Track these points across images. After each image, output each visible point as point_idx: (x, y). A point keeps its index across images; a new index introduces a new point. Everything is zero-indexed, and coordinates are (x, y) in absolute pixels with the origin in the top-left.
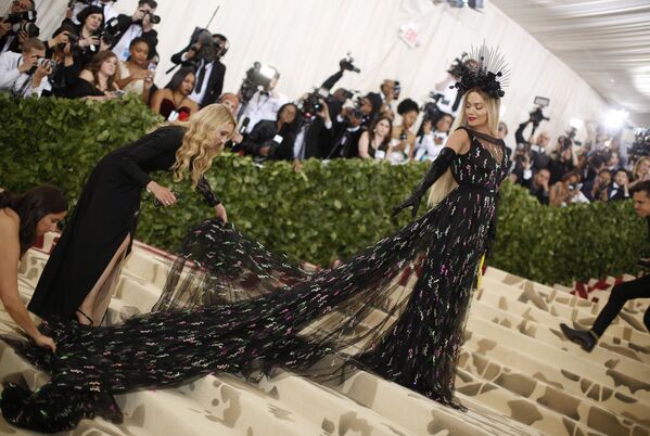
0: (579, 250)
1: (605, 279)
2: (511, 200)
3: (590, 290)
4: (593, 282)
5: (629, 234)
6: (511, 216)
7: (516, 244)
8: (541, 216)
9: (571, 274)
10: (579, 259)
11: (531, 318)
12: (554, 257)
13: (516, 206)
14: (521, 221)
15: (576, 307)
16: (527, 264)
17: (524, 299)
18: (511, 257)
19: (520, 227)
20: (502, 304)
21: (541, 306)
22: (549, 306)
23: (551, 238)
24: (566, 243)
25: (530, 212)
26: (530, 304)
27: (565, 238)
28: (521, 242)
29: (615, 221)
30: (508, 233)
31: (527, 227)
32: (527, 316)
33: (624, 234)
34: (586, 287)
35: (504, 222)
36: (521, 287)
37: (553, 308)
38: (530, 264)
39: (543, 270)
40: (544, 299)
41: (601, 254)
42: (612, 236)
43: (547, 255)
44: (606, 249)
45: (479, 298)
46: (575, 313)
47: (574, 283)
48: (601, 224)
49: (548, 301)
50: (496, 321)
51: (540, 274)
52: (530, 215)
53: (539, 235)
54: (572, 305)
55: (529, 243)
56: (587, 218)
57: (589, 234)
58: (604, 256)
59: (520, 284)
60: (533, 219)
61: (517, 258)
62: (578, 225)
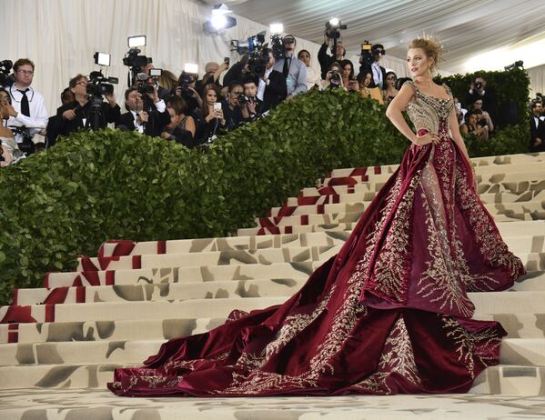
0: (249, 182)
1: (286, 202)
2: (157, 157)
3: (277, 220)
4: (275, 211)
5: (291, 144)
6: (164, 174)
7: (181, 204)
8: (195, 162)
9: (250, 212)
10: (252, 193)
11: (245, 278)
12: (227, 201)
13: (165, 161)
14: (176, 176)
16: (202, 221)
17: (224, 260)
18: (182, 219)
19: (178, 183)
20: (206, 275)
21: (247, 260)
22: (255, 256)
23: (215, 182)
24: (234, 182)
25: (182, 162)
26: (234, 264)
27: (228, 176)
28: (185, 198)
29: (271, 136)
30: (168, 195)
31: (185, 180)
32: (237, 276)
33: (287, 146)
34: (271, 219)
35: (159, 184)
36: (214, 249)
37: (260, 257)
38: (204, 218)
39: (220, 220)
40: (247, 251)
41: (271, 178)
42: (276, 154)
43: (218, 202)
44: (275, 171)
45: (176, 280)
47: (257, 220)
48: (260, 145)
49: (252, 252)
50: (209, 296)
51: (219, 225)
52: (183, 166)
53: (202, 184)
54: (277, 246)
55: (194, 197)
56: (243, 145)
57: (252, 161)
58: (275, 179)
59: (210, 246)
60: (188, 169)
61: (188, 218)
62: (236, 156)
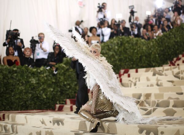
0: (166, 51)
1: (178, 56)
2: (136, 44)
3: (175, 62)
4: (175, 59)
5: (180, 38)
6: (139, 49)
7: (144, 58)
8: (149, 45)
9: (167, 60)
10: (167, 54)
11: (159, 80)
12: (159, 57)
13: (139, 45)
14: (142, 49)
15: (173, 70)
16: (151, 63)
17: (154, 75)
18: (145, 63)
19: (143, 52)
20: (148, 79)
21: (161, 75)
22: (163, 73)
23: (155, 51)
24: (161, 50)
25: (144, 45)
26: (157, 75)
27: (159, 49)
28: (146, 56)
29: (173, 36)
30: (140, 55)
31: (145, 50)
32: (158, 80)
33: (178, 39)
34: (173, 62)
35: (137, 52)
36: (152, 71)
37: (165, 74)
38: (152, 62)
39: (157, 62)
40: (161, 72)
41: (173, 49)
42: (175, 41)
43: (156, 57)
44: (175, 47)
45: (139, 81)
46: (173, 72)
47: (169, 62)
48: (169, 39)
49: (162, 72)
50: (148, 86)
51: (156, 64)
52: (145, 46)
53: (151, 51)
54: (171, 70)
55: (148, 55)
56: (164, 39)
57: (167, 44)
58: (175, 49)
59: (151, 70)
60: (146, 47)
61: (147, 62)
62: (162, 43)
